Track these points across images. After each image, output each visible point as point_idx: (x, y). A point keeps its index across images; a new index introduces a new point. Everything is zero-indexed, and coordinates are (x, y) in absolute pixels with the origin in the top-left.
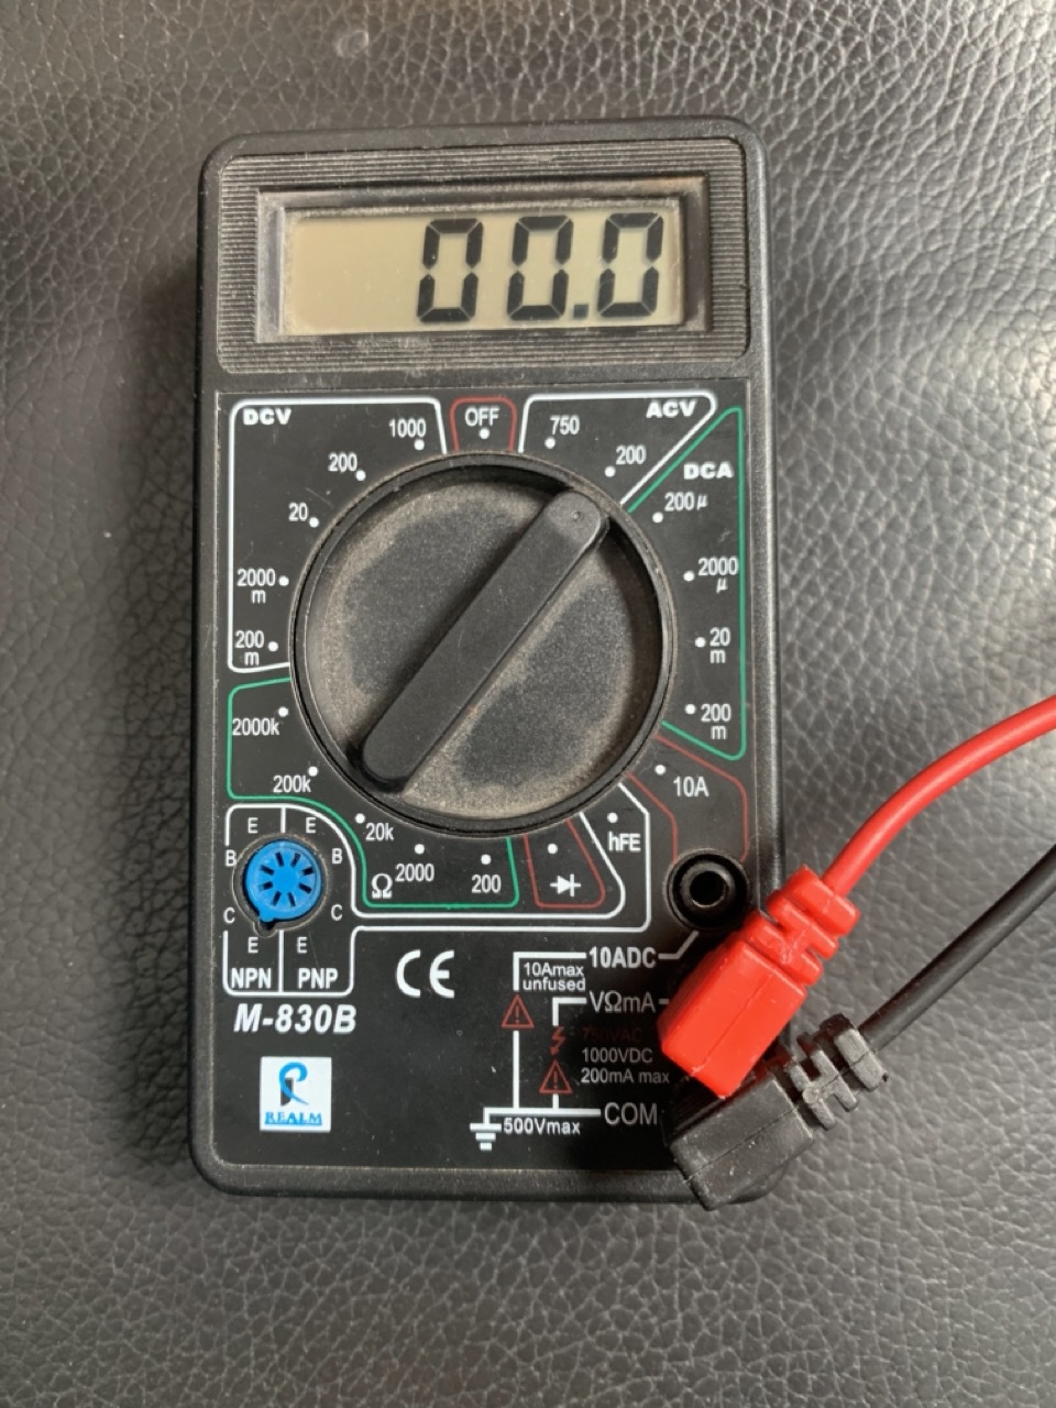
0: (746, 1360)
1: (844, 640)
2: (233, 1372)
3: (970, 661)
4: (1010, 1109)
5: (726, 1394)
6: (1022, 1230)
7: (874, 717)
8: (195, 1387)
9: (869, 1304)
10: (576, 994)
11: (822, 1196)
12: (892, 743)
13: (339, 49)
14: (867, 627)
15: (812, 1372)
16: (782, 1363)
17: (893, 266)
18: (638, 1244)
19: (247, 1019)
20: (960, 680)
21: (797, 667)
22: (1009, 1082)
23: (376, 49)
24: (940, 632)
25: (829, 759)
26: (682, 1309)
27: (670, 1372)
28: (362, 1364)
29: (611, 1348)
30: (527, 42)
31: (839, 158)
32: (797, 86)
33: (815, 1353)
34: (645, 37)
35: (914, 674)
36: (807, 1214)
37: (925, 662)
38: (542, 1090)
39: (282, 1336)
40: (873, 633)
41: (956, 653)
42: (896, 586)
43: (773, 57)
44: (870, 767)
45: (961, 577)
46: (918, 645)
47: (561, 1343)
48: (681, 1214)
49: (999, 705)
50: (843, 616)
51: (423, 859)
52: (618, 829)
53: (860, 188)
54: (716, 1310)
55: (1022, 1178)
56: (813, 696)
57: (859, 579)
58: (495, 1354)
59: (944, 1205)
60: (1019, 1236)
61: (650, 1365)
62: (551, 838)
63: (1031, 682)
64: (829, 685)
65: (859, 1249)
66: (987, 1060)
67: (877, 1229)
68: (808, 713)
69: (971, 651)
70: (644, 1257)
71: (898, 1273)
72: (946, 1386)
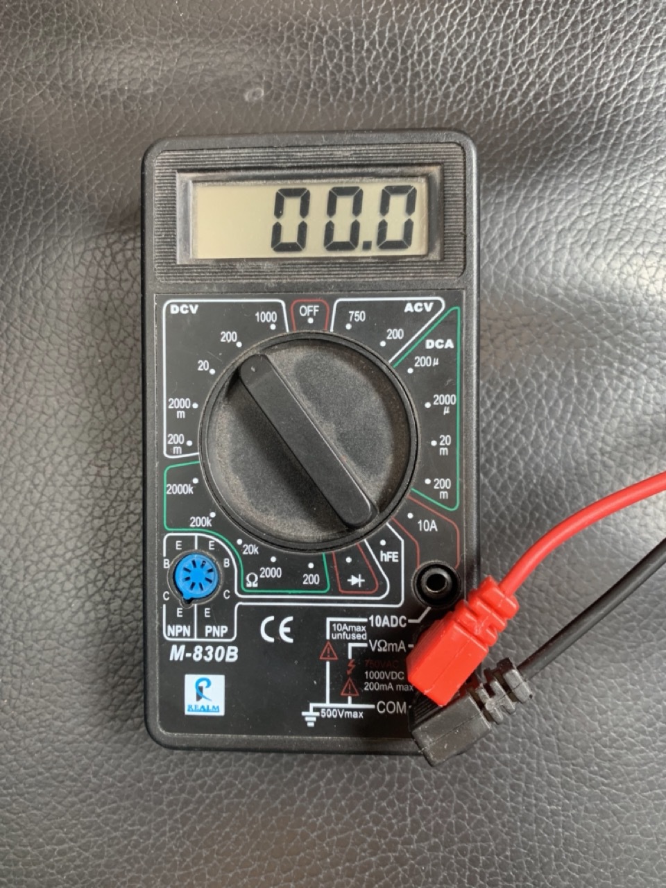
0: (445, 847)
1: (520, 440)
2: (157, 839)
3: (592, 456)
4: (603, 712)
5: (433, 865)
6: (606, 781)
7: (535, 485)
8: (135, 847)
9: (517, 818)
10: (361, 641)
11: (492, 756)
12: (545, 501)
13: (247, 97)
14: (534, 433)
15: (483, 855)
16: (466, 849)
17: (562, 223)
18: (387, 778)
19: (177, 654)
20: (586, 466)
21: (492, 454)
22: (602, 697)
23: (267, 98)
24: (575, 438)
25: (508, 508)
26: (411, 815)
27: (402, 851)
28: (230, 839)
29: (369, 835)
30: (353, 96)
31: (532, 161)
32: (508, 123)
33: (484, 845)
34: (421, 96)
35: (559, 461)
36: (483, 766)
37: (566, 455)
38: (342, 694)
39: (185, 820)
40: (537, 437)
41: (584, 450)
42: (551, 411)
43: (494, 108)
44: (532, 514)
45: (589, 407)
46: (563, 445)
47: (342, 831)
48: (413, 762)
49: (608, 482)
50: (520, 426)
51: (275, 565)
52: (386, 549)
53: (544, 178)
54: (429, 818)
55: (607, 751)
56: (501, 472)
57: (530, 406)
58: (304, 836)
59: (562, 764)
60: (604, 784)
61: (392, 846)
62: (348, 553)
63: (627, 470)
64: (510, 466)
65: (512, 787)
66: (590, 684)
67: (523, 776)
68: (498, 481)
69: (593, 450)
70: (390, 785)
71: (534, 802)
72: (558, 867)
